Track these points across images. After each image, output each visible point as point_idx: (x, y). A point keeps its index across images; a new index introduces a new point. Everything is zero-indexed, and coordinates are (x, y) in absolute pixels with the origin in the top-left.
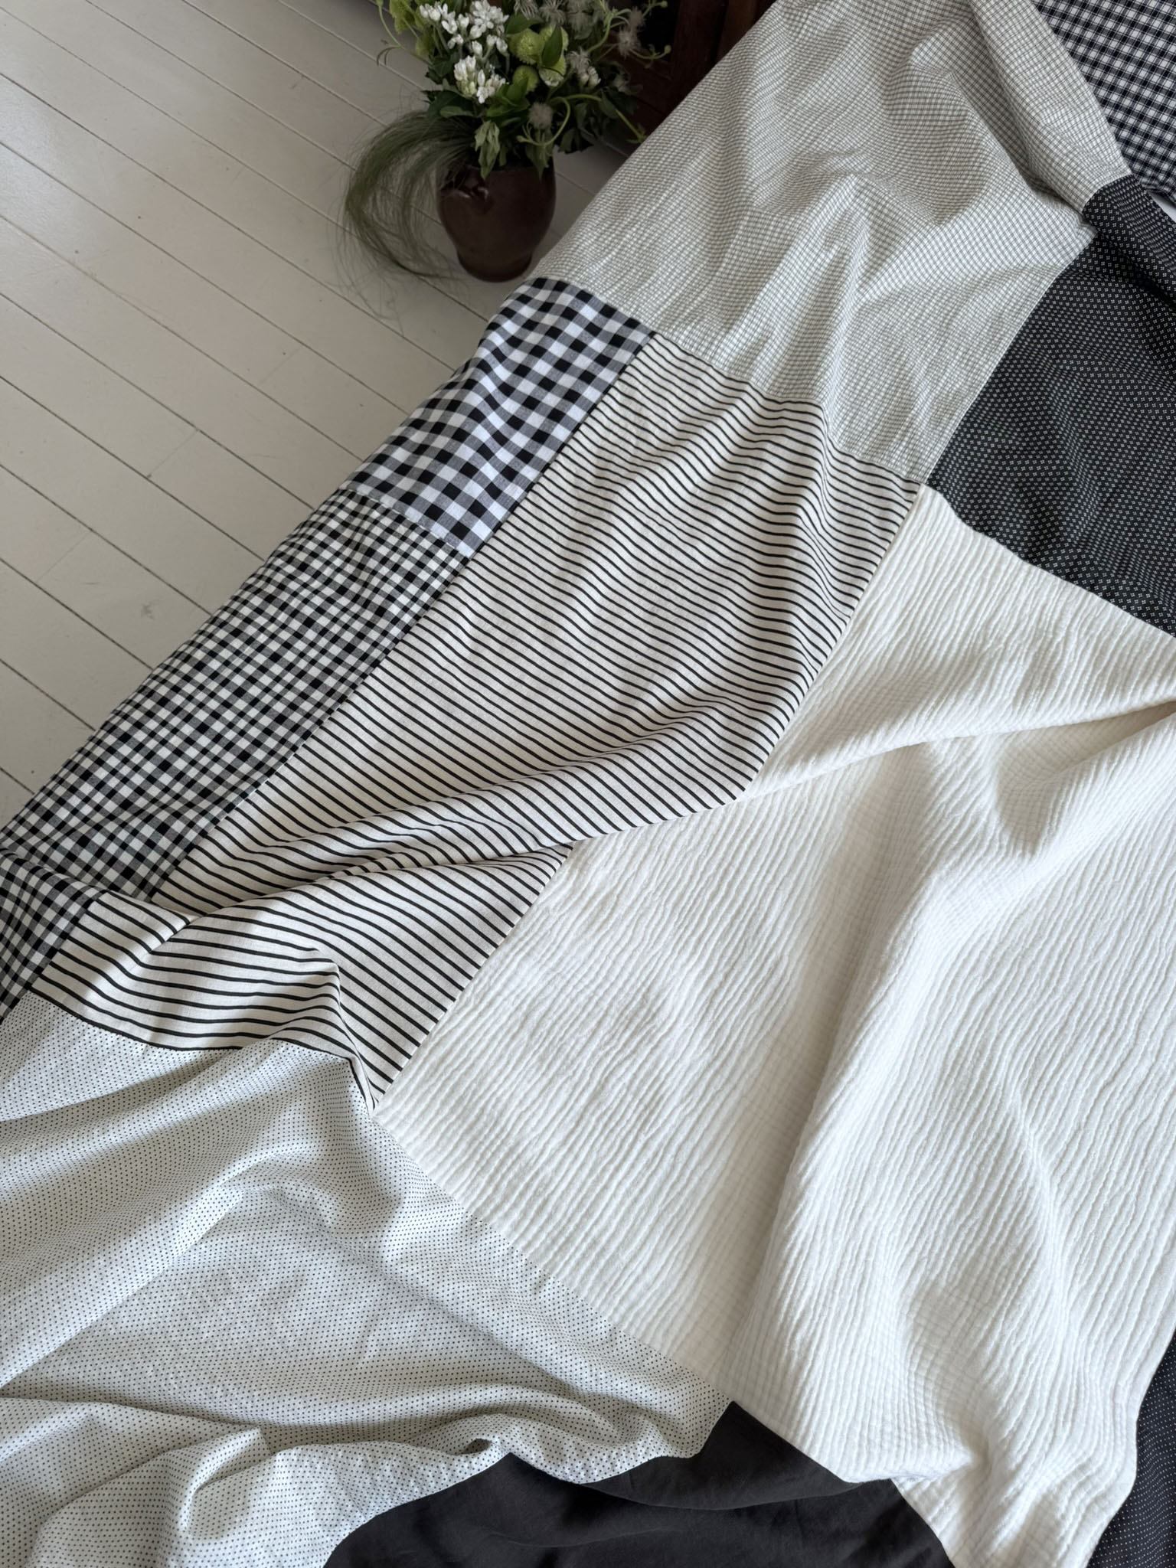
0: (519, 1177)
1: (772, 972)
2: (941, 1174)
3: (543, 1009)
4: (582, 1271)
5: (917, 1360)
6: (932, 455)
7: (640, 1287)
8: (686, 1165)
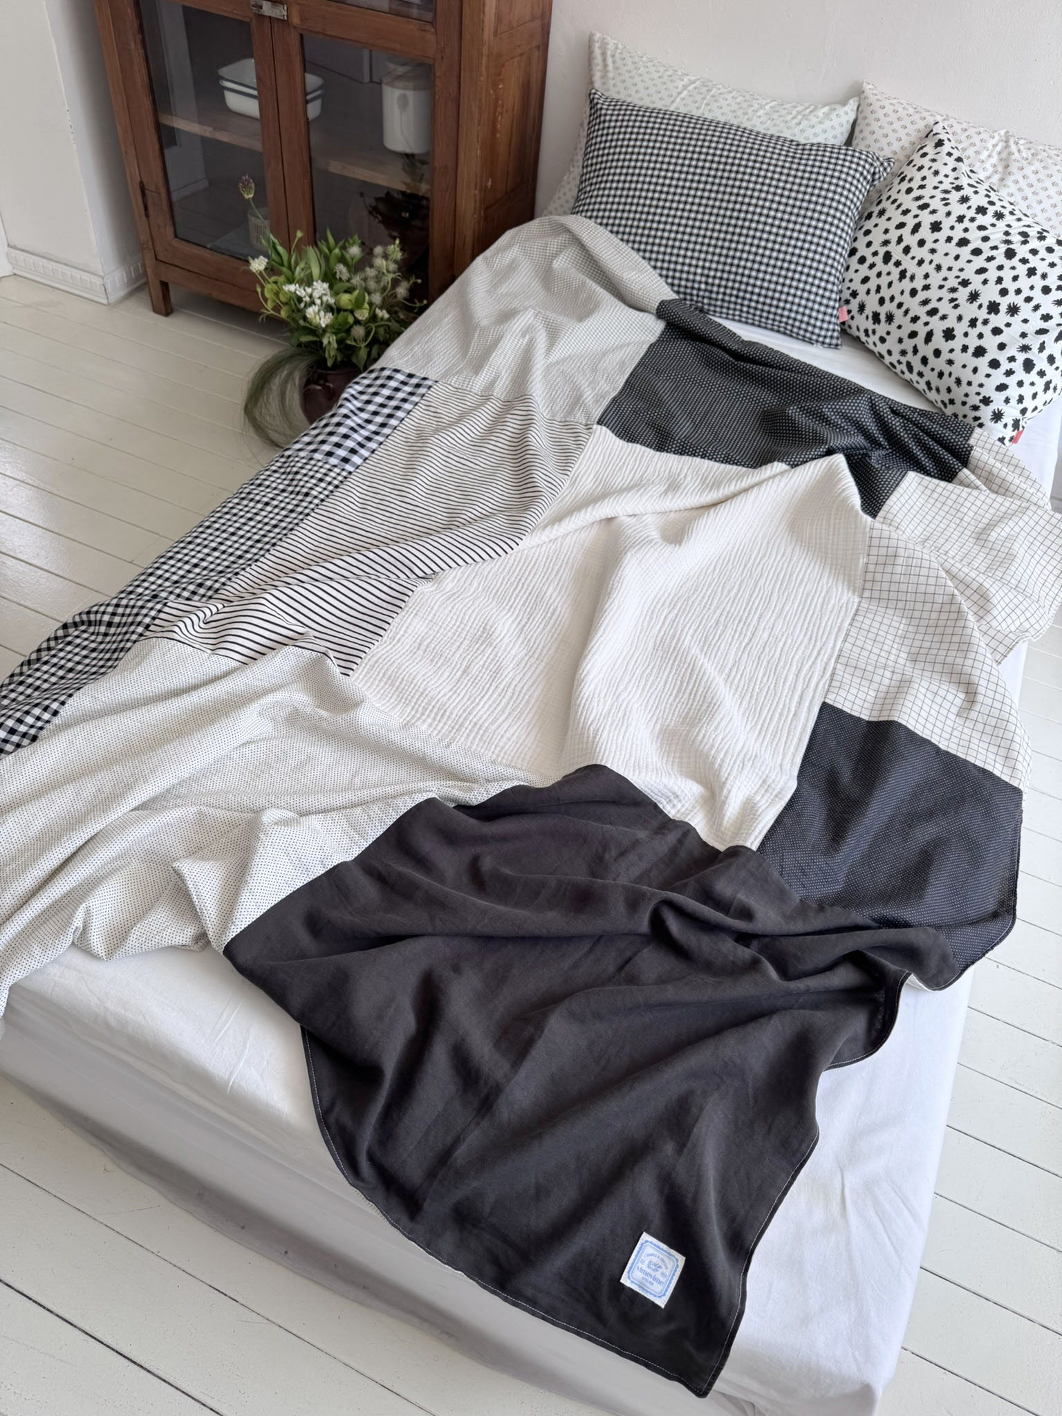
0: (428, 704)
1: (553, 614)
2: (662, 683)
3: (429, 640)
4: (471, 738)
5: (665, 758)
6: (598, 412)
7: (504, 739)
8: (520, 692)
